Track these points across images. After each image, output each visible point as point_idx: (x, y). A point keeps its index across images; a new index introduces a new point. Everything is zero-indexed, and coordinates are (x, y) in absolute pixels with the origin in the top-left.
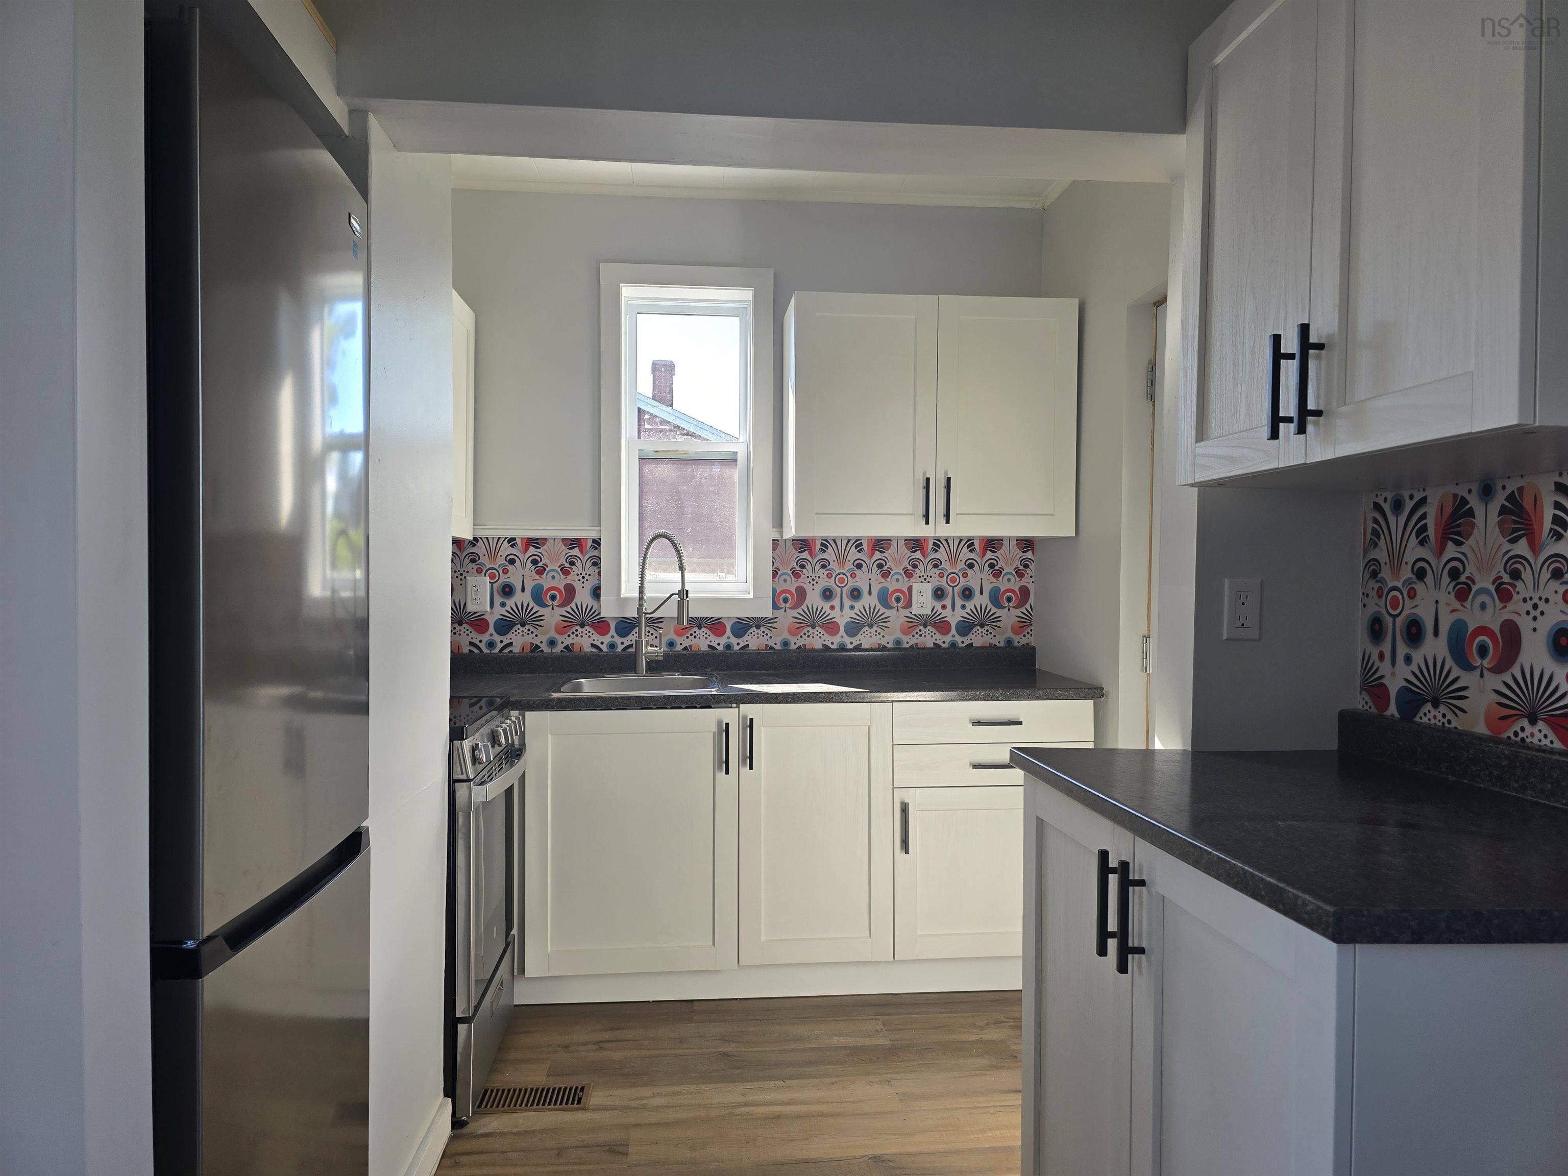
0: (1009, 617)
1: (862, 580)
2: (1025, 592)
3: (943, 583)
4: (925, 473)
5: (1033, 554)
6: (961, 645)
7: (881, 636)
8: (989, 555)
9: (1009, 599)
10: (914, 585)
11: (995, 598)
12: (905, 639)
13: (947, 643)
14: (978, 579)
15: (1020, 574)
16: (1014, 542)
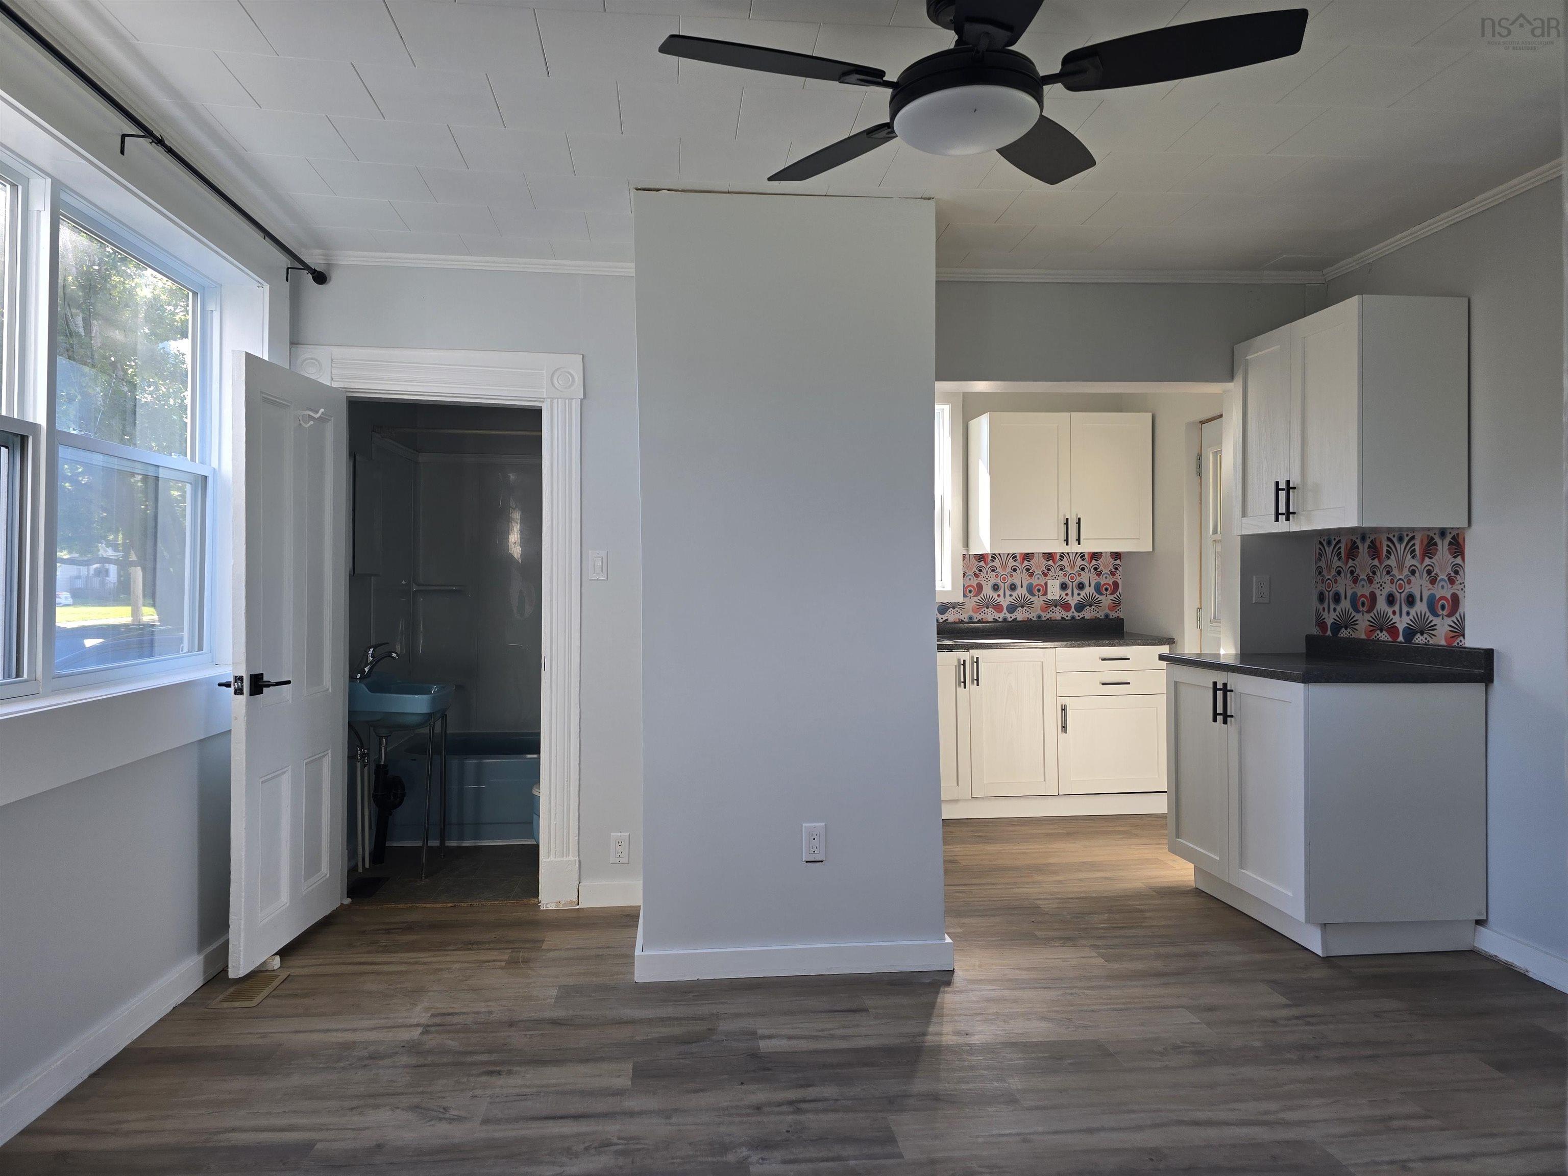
0: (1106, 600)
1: (1016, 579)
2: (1116, 585)
3: (1066, 580)
4: (1065, 516)
5: (1120, 561)
6: (1078, 618)
7: (1029, 613)
8: (1094, 562)
9: (1106, 589)
10: (1049, 581)
11: (1098, 589)
12: (1043, 614)
13: (1069, 617)
14: (1088, 577)
15: (1113, 574)
16: (1108, 555)
